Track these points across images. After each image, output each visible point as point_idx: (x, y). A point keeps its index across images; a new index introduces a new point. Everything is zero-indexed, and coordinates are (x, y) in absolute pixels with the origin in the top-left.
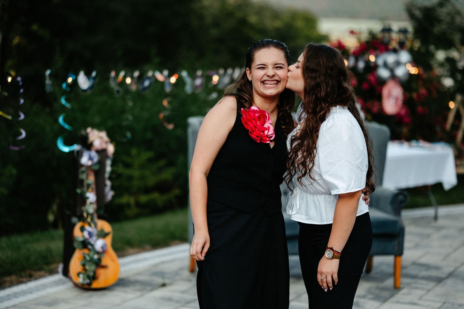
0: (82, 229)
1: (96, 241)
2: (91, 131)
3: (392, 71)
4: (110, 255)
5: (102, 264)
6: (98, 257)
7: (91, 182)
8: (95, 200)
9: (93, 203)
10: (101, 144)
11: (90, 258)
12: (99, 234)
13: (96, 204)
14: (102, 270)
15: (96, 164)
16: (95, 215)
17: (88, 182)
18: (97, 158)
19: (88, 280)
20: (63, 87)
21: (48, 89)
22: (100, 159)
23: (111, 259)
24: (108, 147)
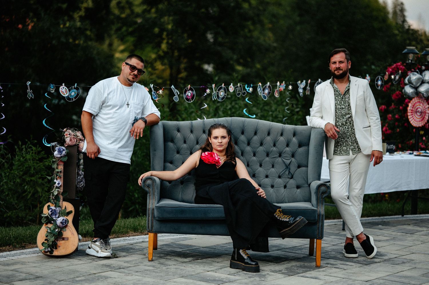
0: (49, 208)
1: (58, 217)
2: (67, 130)
3: (416, 88)
4: (71, 230)
5: (63, 237)
6: (58, 230)
7: (59, 170)
8: (61, 184)
9: (58, 187)
10: (71, 140)
11: (51, 230)
12: (63, 213)
13: (62, 188)
14: (63, 242)
15: (65, 156)
16: (61, 197)
17: (57, 170)
18: (65, 151)
19: (49, 248)
20: (46, 94)
21: (30, 96)
22: (68, 152)
23: (71, 233)
24: (80, 144)
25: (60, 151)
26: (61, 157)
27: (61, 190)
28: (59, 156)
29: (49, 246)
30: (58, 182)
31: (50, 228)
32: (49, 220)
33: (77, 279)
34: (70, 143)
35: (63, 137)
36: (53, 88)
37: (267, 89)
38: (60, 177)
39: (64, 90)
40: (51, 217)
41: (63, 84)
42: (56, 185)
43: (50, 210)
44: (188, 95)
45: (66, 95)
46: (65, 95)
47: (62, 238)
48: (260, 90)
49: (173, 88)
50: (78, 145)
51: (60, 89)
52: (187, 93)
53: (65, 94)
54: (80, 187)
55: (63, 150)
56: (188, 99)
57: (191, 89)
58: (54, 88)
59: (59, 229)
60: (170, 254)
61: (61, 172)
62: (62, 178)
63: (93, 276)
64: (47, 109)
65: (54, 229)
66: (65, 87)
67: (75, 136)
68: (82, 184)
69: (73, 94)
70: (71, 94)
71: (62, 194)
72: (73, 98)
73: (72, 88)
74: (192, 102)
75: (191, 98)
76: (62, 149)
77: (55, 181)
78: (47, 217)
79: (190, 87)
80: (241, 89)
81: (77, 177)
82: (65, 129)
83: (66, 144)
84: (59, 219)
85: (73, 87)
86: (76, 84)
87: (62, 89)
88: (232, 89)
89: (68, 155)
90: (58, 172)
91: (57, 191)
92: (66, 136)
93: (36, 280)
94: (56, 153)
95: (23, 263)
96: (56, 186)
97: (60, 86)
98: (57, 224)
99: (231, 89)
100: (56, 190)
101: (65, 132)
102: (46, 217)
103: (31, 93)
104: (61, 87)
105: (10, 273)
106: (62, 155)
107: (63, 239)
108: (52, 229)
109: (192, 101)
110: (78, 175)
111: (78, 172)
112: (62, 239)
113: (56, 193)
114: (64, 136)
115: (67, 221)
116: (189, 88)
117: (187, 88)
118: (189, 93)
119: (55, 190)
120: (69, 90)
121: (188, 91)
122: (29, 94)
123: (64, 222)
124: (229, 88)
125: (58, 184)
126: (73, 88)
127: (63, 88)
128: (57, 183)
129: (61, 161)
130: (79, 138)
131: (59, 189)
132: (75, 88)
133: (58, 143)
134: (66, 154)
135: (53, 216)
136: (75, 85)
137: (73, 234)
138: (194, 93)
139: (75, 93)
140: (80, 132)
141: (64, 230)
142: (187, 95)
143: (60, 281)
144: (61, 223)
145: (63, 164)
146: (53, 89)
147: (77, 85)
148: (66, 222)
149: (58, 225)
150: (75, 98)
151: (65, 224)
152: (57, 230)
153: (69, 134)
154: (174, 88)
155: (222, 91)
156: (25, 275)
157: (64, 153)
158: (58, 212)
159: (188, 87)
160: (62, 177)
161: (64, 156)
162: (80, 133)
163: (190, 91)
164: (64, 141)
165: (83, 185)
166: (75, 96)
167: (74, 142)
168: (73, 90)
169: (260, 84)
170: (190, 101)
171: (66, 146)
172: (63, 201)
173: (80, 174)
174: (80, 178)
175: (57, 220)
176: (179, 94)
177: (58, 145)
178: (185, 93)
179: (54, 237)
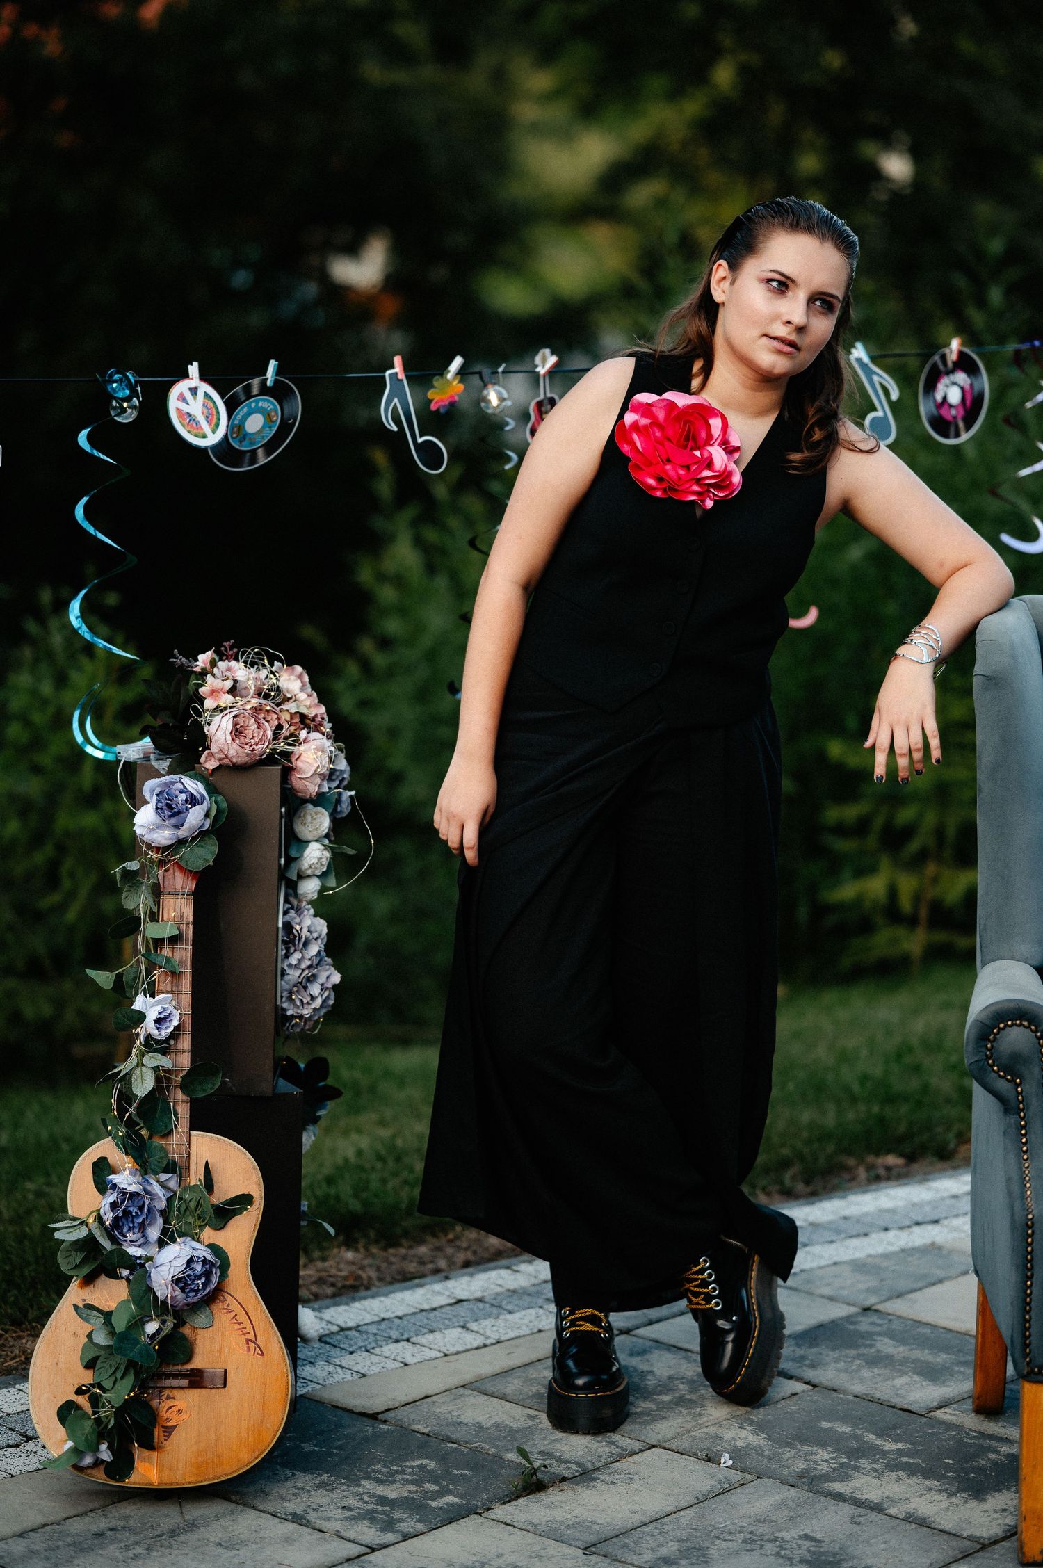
0: (100, 1179)
1: (161, 1244)
2: (213, 664)
4: (241, 1317)
5: (197, 1363)
6: (159, 1331)
7: (167, 932)
8: (175, 1023)
9: (158, 1042)
10: (237, 732)
11: (112, 1332)
12: (192, 1205)
13: (185, 1043)
14: (194, 1395)
15: (202, 835)
16: (181, 1104)
17: (152, 931)
18: (205, 806)
19: (104, 1447)
20: (82, 438)
22: (219, 812)
23: (243, 1339)
24: (298, 750)
25: (170, 810)
26: (181, 842)
27: (181, 1060)
28: (164, 836)
29: (103, 1433)
30: (161, 1009)
31: (107, 1317)
32: (103, 1261)
34: (232, 753)
35: (195, 709)
36: (127, 392)
38: (174, 977)
39: (196, 407)
40: (114, 1240)
41: (194, 369)
42: (149, 1026)
43: (111, 1197)
44: (945, 399)
45: (212, 439)
46: (204, 436)
47: (183, 1376)
49: (859, 360)
50: (287, 755)
51: (173, 404)
52: (940, 386)
53: (206, 428)
54: (301, 1017)
55: (193, 801)
56: (942, 425)
57: (964, 364)
58: (134, 393)
59: (163, 1322)
61: (175, 940)
62: (187, 983)
64: (91, 530)
65: (137, 1324)
66: (205, 388)
67: (267, 696)
68: (313, 998)
69: (254, 424)
70: (240, 427)
71: (188, 1085)
72: (253, 453)
73: (247, 390)
74: (965, 437)
75: (962, 412)
76: (183, 797)
77: (140, 1003)
78: (89, 1245)
79: (961, 354)
81: (287, 956)
82: (204, 659)
83: (211, 755)
84: (167, 1253)
85: (256, 382)
86: (273, 364)
87: (182, 398)
89: (220, 829)
90: (159, 942)
91: (155, 1067)
92: (209, 704)
94: (145, 819)
96: (149, 1037)
97: (173, 383)
98: (150, 1289)
100: (146, 1060)
101: (203, 674)
102: (78, 1245)
104: (181, 387)
106: (183, 833)
107: (197, 1380)
108: (121, 1323)
109: (968, 428)
110: (291, 938)
111: (288, 927)
112: (185, 1382)
113: (143, 1085)
114: (201, 700)
115: (216, 1267)
116: (954, 357)
117: (943, 357)
118: (952, 391)
119: (140, 1064)
120: (232, 406)
121: (948, 374)
123: (199, 1277)
125: (159, 1021)
126: (255, 391)
127: (188, 395)
128: (152, 1015)
129: (178, 868)
130: (291, 707)
131: (165, 1052)
132: (264, 390)
133: (162, 748)
134: (207, 824)
135: (130, 1236)
136: (264, 373)
137: (256, 1343)
138: (985, 383)
139: (268, 417)
140: (299, 669)
141: (201, 1319)
142: (939, 397)
144: (177, 1281)
145: (191, 885)
146: (128, 399)
147: (279, 372)
148: (207, 1275)
149: (156, 1298)
150: (269, 447)
151: (205, 1285)
152: (151, 1327)
153: (233, 691)
154: (866, 359)
157: (195, 817)
158: (162, 1204)
159: (947, 351)
160: (188, 967)
161: (194, 839)
162: (300, 677)
163: (961, 377)
164: (200, 741)
165: (324, 1002)
166: (269, 434)
167: (260, 738)
168: (252, 403)
170: (957, 435)
171: (211, 765)
172: (196, 1124)
173: (305, 933)
174: (300, 961)
175: (150, 1259)
176: (895, 396)
177: (163, 765)
178: (931, 386)
179: (130, 1380)
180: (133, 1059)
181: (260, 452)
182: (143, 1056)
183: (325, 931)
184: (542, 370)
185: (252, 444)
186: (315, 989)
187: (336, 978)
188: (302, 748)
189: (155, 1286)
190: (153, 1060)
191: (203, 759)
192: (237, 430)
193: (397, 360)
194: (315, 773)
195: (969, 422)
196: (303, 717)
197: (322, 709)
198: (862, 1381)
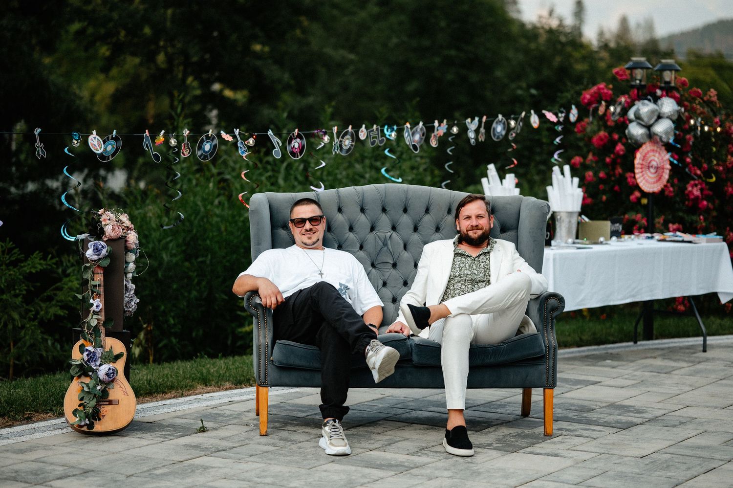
0: (82, 349)
1: (100, 365)
2: (104, 212)
3: (649, 127)
4: (122, 386)
5: (110, 398)
6: (101, 388)
7: (96, 283)
8: (101, 307)
9: (96, 312)
10: (113, 229)
11: (89, 388)
12: (107, 356)
13: (103, 313)
14: (110, 407)
15: (106, 257)
16: (103, 330)
17: (93, 283)
18: (106, 248)
19: (87, 420)
20: (66, 150)
21: (40, 153)
22: (110, 251)
23: (123, 392)
24: (128, 236)
25: (97, 250)
26: (100, 259)
27: (102, 317)
28: (95, 257)
29: (87, 416)
30: (97, 303)
31: (87, 385)
32: (84, 370)
33: (158, 472)
34: (112, 235)
35: (99, 225)
36: (77, 138)
37: (418, 133)
38: (99, 295)
39: (95, 142)
40: (87, 365)
41: (94, 132)
42: (94, 308)
43: (86, 353)
44: (294, 146)
45: (100, 151)
46: (98, 150)
48: (407, 136)
49: (270, 134)
50: (125, 237)
51: (90, 141)
52: (292, 143)
53: (99, 148)
54: (129, 311)
55: (103, 247)
56: (293, 154)
57: (299, 136)
58: (79, 139)
59: (102, 386)
60: (290, 421)
61: (99, 285)
62: (103, 297)
63: (181, 465)
64: (68, 175)
65: (95, 387)
66: (98, 137)
67: (118, 221)
68: (132, 306)
69: (109, 148)
71: (104, 324)
73: (108, 138)
74: (300, 157)
75: (299, 151)
76: (101, 246)
77: (91, 301)
78: (81, 366)
79: (298, 133)
80: (378, 134)
81: (125, 294)
82: (101, 211)
83: (106, 236)
84: (102, 367)
85: (110, 136)
86: (115, 131)
88: (364, 135)
89: (110, 255)
90: (95, 286)
91: (97, 319)
92: (103, 223)
93: (87, 477)
94: (89, 253)
95: (46, 448)
96: (94, 311)
97: (89, 136)
98: (98, 377)
99: (362, 134)
100: (94, 317)
101: (101, 215)
102: (78, 365)
103: (41, 147)
104: (91, 137)
105: (35, 466)
106: (100, 256)
107: (110, 403)
108: (91, 386)
109: (300, 156)
110: (127, 289)
111: (126, 285)
112: (107, 403)
113: (94, 323)
114: (101, 222)
115: (115, 371)
116: (296, 134)
117: (293, 134)
118: (296, 144)
119: (92, 318)
120: (104, 142)
121: (295, 139)
122: (38, 150)
123: (111, 374)
124: (360, 133)
125: (97, 306)
126: (110, 138)
127: (93, 139)
128: (95, 305)
129: (99, 267)
130: (125, 225)
131: (98, 315)
132: (113, 138)
133: (91, 235)
134: (107, 254)
135: (92, 364)
136: (112, 134)
137: (126, 393)
138: (304, 142)
139: (113, 147)
140: (126, 215)
141: (111, 387)
142: (292, 146)
143: (128, 477)
144: (107, 374)
145: (102, 272)
147: (116, 133)
148: (113, 373)
149: (100, 379)
150: (113, 155)
151: (113, 376)
152: (99, 388)
153: (109, 220)
154: (272, 134)
155: (348, 139)
156: (61, 468)
157: (104, 252)
158: (100, 356)
159: (294, 132)
160: (102, 294)
161: (103, 258)
162: (126, 217)
163: (298, 140)
164: (102, 232)
165: (135, 307)
166: (113, 151)
167: (120, 232)
168: (109, 142)
169: (408, 125)
170: (298, 157)
171: (106, 239)
172: (107, 335)
173: (130, 287)
174: (129, 295)
175: (98, 369)
176: (281, 145)
177: (92, 239)
178: (290, 143)
179: (95, 400)
180: (90, 316)
181: (110, 156)
182: (93, 316)
183: (135, 287)
184: (185, 135)
185: (108, 154)
186: (133, 303)
187: (138, 300)
188: (129, 235)
189: (99, 376)
190: (95, 317)
191: (103, 237)
192: (105, 149)
193: (147, 131)
194: (133, 242)
195: (301, 153)
196: (128, 227)
197: (133, 226)
198: (284, 413)
